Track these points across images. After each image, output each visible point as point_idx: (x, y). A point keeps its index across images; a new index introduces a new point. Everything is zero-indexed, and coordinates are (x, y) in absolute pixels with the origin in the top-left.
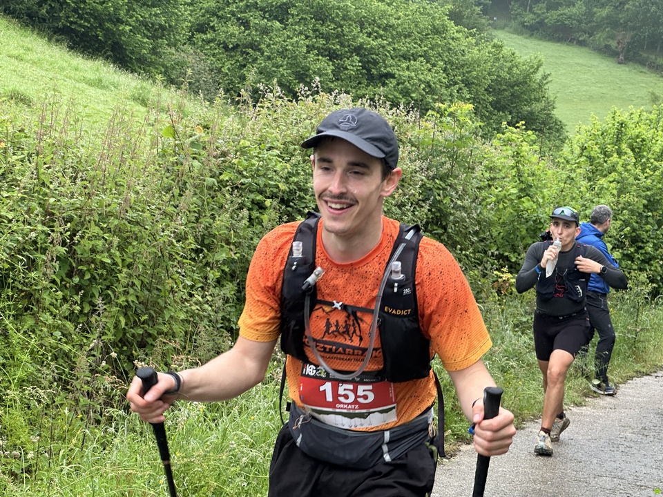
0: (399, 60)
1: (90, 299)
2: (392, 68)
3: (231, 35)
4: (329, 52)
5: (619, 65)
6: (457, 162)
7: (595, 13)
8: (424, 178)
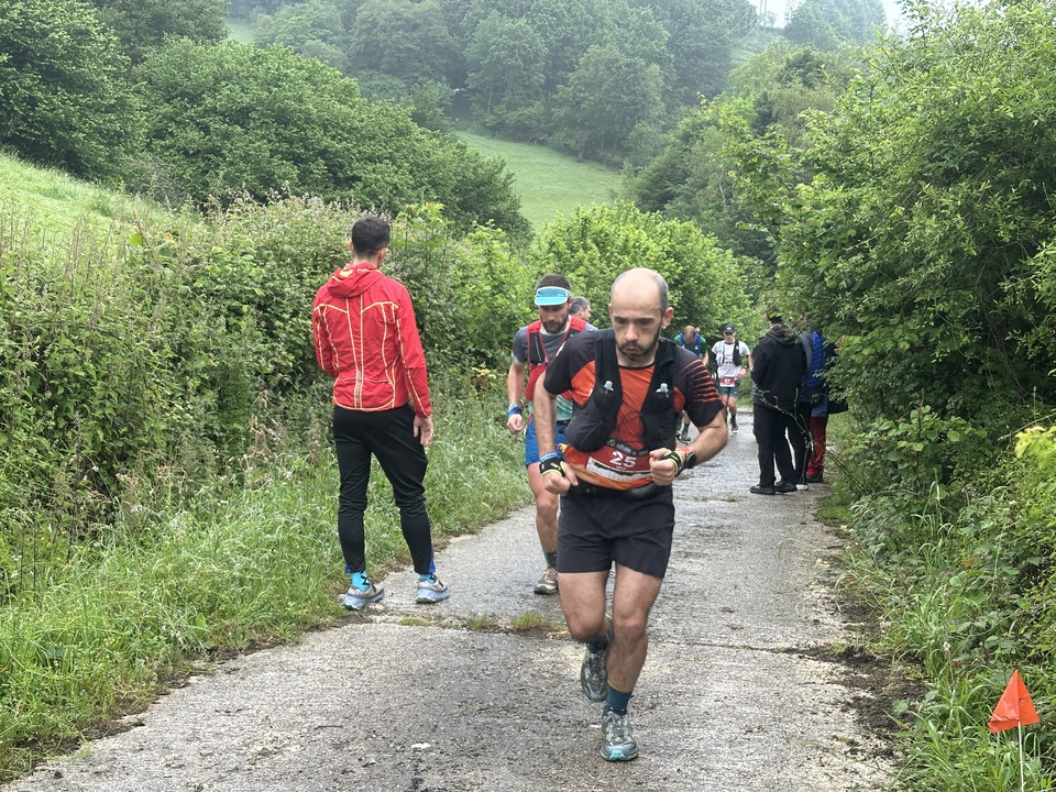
0: (365, 163)
1: (65, 414)
2: (358, 171)
3: (190, 141)
4: (294, 156)
5: (579, 164)
6: (431, 263)
7: (553, 113)
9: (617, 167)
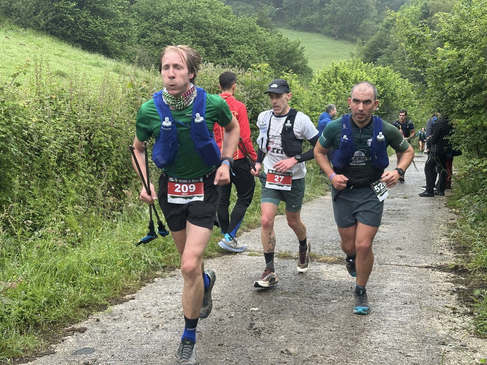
0: (236, 45)
1: (101, 164)
2: (232, 49)
3: (157, 38)
4: (203, 43)
5: (335, 41)
7: (323, 17)
8: (249, 99)
9: (353, 41)
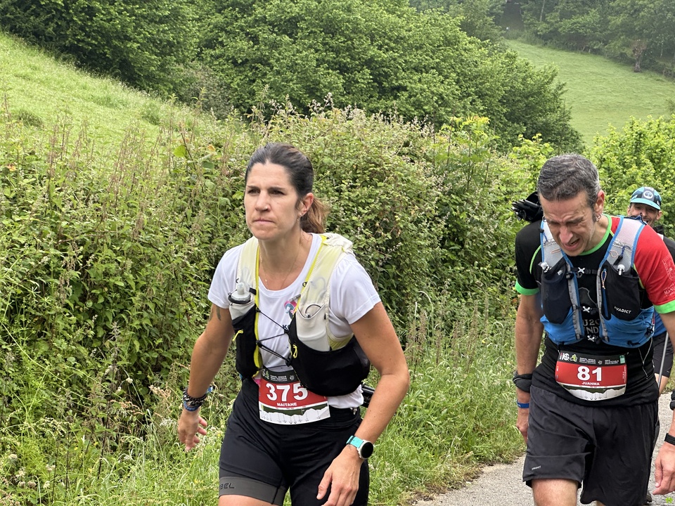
0: (411, 73)
1: (104, 324)
2: (404, 81)
3: (240, 50)
4: (340, 65)
5: (635, 74)
6: (473, 177)
7: (609, 21)
8: (440, 193)
